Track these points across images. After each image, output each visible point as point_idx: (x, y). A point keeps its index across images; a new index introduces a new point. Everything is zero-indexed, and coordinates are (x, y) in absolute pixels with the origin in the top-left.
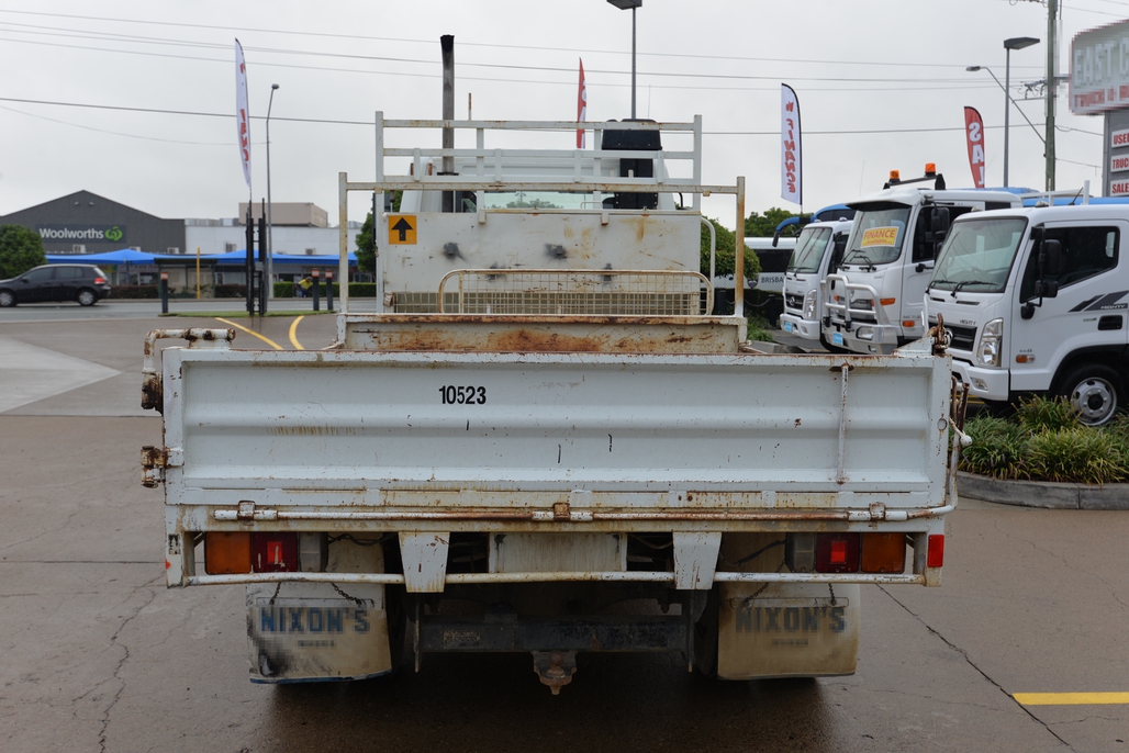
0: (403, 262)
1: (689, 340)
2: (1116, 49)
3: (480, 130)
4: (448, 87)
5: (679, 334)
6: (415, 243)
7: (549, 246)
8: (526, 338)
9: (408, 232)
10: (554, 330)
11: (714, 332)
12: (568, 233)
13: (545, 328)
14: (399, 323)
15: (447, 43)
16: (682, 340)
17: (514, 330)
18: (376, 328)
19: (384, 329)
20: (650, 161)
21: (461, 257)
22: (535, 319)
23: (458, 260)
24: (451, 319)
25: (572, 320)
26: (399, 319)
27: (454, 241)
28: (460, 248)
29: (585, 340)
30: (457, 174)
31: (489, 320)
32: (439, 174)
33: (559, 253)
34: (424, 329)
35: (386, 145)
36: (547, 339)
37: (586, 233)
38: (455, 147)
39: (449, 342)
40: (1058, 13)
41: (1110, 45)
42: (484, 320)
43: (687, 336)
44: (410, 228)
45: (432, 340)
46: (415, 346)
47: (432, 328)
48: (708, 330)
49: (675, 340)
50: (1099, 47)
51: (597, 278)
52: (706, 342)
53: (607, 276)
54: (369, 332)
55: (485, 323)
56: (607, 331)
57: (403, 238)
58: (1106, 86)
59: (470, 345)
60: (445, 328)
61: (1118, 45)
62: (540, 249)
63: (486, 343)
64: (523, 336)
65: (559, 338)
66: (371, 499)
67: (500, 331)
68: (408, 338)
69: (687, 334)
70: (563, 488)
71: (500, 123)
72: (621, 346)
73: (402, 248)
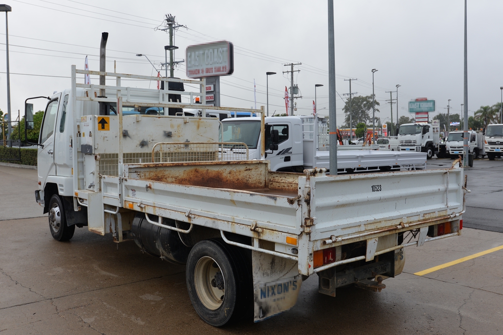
0: (104, 139)
1: (251, 169)
2: (204, 54)
3: (119, 77)
5: (248, 167)
6: (109, 130)
7: (165, 132)
8: (197, 172)
9: (105, 124)
10: (207, 168)
11: (259, 166)
12: (172, 126)
13: (204, 167)
14: (151, 167)
15: (105, 36)
16: (249, 170)
17: (193, 168)
18: (139, 170)
19: (142, 170)
20: (180, 95)
21: (129, 137)
22: (203, 164)
23: (128, 138)
24: (172, 165)
26: (151, 165)
27: (126, 129)
28: (129, 132)
29: (218, 172)
30: (106, 97)
31: (186, 165)
32: (98, 97)
33: (169, 135)
34: (159, 169)
36: (205, 172)
37: (178, 126)
38: (106, 85)
39: (169, 175)
40: (173, 36)
41: (201, 52)
42: (184, 165)
43: (251, 168)
44: (106, 123)
45: (161, 175)
46: (155, 178)
47: (162, 169)
48: (257, 165)
49: (247, 170)
50: (197, 53)
51: (182, 146)
52: (257, 170)
53: (187, 145)
54: (136, 172)
55: (185, 166)
56: (225, 167)
57: (103, 128)
58: (200, 68)
59: (176, 176)
60: (167, 169)
61: (204, 52)
62: (162, 133)
63: (183, 174)
64: (196, 171)
65: (209, 171)
66: (363, 228)
67: (188, 169)
68: (153, 174)
69: (251, 167)
70: (401, 217)
71: (128, 76)
72: (230, 173)
73: (103, 132)
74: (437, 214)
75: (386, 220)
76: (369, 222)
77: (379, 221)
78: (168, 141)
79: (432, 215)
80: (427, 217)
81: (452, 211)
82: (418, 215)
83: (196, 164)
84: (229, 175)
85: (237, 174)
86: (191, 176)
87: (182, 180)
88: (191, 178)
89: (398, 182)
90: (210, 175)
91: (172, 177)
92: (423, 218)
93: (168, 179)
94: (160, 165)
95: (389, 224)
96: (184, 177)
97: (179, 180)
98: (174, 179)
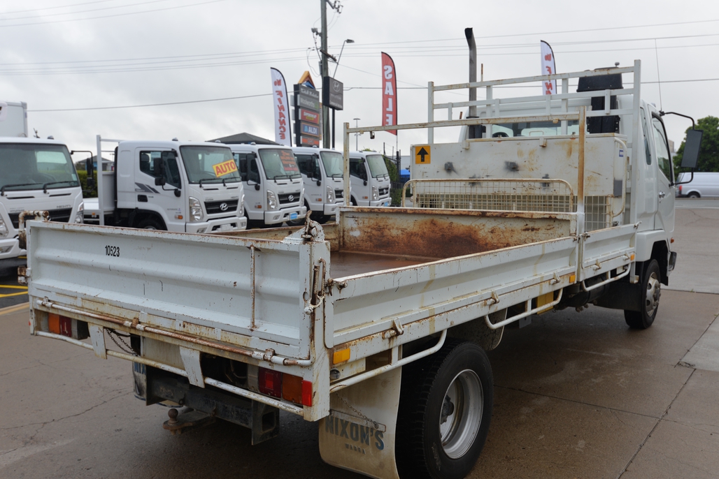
0: (423, 175)
1: (538, 229)
3: (489, 87)
4: (473, 61)
5: (531, 225)
6: (430, 163)
7: (507, 163)
8: (435, 224)
10: (451, 220)
11: (556, 224)
12: (520, 153)
13: (446, 218)
14: (365, 212)
15: (469, 33)
16: (533, 229)
17: (428, 218)
18: (356, 215)
19: (361, 216)
21: (455, 171)
22: (437, 212)
23: (453, 173)
24: (391, 211)
25: (458, 213)
26: (365, 210)
27: (450, 161)
28: (454, 165)
29: (469, 227)
31: (411, 212)
33: (513, 167)
34: (380, 216)
35: (436, 102)
36: (447, 225)
37: (531, 153)
38: (477, 99)
39: (393, 225)
42: (408, 212)
43: (536, 227)
44: (427, 153)
45: (383, 224)
46: (375, 227)
47: (384, 216)
48: (552, 223)
49: (528, 229)
51: (538, 185)
52: (550, 232)
53: (546, 184)
54: (353, 217)
55: (410, 214)
56: (483, 221)
57: (423, 160)
59: (404, 227)
60: (390, 216)
62: (502, 165)
63: (412, 226)
64: (433, 223)
65: (454, 225)
66: (79, 303)
67: (421, 219)
68: (372, 222)
69: (536, 225)
70: (137, 309)
71: (499, 82)
72: (492, 232)
73: (423, 166)
74: (218, 335)
77: (100, 301)
78: (511, 176)
79: (204, 332)
80: (192, 330)
82: (172, 319)
83: (427, 212)
84: (490, 235)
85: (506, 234)
86: (425, 230)
87: (412, 234)
88: (424, 233)
89: (149, 249)
90: (456, 232)
91: (397, 229)
92: (181, 329)
93: (391, 230)
94: (376, 210)
95: (116, 312)
96: (414, 231)
97: (407, 233)
98: (400, 231)
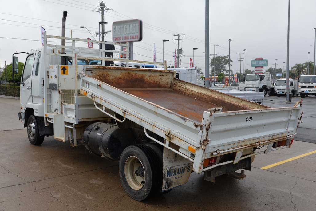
1: (163, 76)
5: (162, 74)
8: (129, 74)
11: (169, 74)
13: (134, 71)
16: (162, 75)
25: (142, 70)
26: (101, 67)
29: (142, 75)
31: (123, 69)
34: (105, 70)
36: (134, 74)
39: (111, 74)
42: (122, 69)
43: (163, 75)
45: (106, 74)
47: (107, 70)
49: (161, 76)
52: (167, 76)
54: (90, 71)
59: (116, 75)
63: (120, 75)
64: (129, 73)
65: (137, 74)
66: (236, 145)
67: (124, 72)
68: (101, 73)
69: (163, 74)
70: (259, 138)
72: (150, 77)
74: (280, 136)
75: (250, 140)
76: (240, 141)
77: (246, 140)
79: (278, 136)
80: (274, 137)
81: (289, 133)
82: (269, 136)
83: (130, 69)
84: (149, 78)
85: (154, 77)
86: (125, 76)
87: (119, 78)
88: (125, 78)
89: (262, 115)
90: (137, 77)
91: (113, 76)
92: (272, 138)
93: (110, 77)
94: (106, 68)
95: (252, 142)
96: (121, 77)
97: (117, 78)
98: (114, 77)
